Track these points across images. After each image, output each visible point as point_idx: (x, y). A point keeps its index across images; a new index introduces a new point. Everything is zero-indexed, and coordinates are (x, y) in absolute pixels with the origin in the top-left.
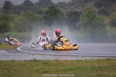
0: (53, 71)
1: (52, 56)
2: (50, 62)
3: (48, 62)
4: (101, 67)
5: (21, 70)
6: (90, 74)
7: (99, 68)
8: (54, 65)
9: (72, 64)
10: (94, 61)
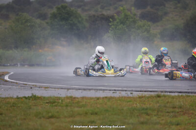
0: (65, 114)
1: (63, 90)
2: (60, 101)
3: (57, 101)
4: (146, 109)
5: (11, 113)
6: (127, 121)
7: (142, 111)
8: (67, 106)
9: (96, 103)
10: (134, 99)
